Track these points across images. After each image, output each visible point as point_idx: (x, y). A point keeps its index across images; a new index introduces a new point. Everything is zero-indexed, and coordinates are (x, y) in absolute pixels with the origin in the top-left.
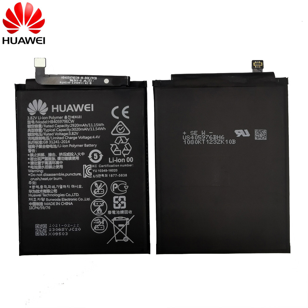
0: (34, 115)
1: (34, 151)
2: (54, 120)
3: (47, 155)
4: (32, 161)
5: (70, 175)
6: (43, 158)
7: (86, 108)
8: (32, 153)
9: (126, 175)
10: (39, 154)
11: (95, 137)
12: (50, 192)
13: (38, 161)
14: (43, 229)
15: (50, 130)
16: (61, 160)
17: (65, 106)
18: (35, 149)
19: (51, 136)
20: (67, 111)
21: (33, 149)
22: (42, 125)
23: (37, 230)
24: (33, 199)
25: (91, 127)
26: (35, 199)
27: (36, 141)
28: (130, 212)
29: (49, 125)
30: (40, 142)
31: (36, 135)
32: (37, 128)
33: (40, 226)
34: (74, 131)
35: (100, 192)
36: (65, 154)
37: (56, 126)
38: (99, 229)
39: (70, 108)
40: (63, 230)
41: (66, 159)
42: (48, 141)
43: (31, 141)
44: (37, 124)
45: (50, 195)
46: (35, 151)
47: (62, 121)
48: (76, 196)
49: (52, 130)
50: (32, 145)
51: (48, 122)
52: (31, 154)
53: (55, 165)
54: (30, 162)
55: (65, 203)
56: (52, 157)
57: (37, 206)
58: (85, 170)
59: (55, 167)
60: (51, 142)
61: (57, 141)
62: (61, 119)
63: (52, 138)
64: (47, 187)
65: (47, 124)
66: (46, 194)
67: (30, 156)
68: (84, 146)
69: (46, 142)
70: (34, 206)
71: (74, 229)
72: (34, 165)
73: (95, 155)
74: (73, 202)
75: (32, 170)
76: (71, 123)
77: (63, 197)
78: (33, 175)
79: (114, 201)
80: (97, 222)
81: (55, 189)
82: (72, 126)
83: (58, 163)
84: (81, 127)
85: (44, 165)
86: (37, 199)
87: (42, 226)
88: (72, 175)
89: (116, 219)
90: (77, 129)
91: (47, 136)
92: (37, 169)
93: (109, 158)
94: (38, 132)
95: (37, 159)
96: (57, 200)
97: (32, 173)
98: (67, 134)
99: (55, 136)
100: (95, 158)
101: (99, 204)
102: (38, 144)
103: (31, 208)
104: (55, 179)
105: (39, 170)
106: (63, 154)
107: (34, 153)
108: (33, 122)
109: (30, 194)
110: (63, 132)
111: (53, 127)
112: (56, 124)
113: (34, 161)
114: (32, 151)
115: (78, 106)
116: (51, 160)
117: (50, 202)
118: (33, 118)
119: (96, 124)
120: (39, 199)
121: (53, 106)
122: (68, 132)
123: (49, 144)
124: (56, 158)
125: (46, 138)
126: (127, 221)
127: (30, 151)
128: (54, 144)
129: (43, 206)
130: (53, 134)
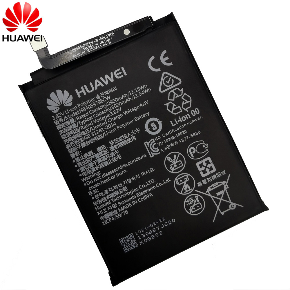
0: (59, 112)
1: (78, 153)
2: (85, 106)
3: (96, 152)
4: (81, 167)
5: (133, 162)
6: (93, 157)
7: (117, 74)
8: (76, 157)
9: (199, 132)
10: (86, 155)
11: (143, 104)
12: (119, 193)
13: (88, 163)
14: (130, 240)
15: (87, 120)
16: (115, 149)
17: (91, 83)
18: (79, 150)
19: (91, 126)
20: (96, 89)
21: (76, 151)
22: (74, 118)
23: (124, 245)
24: (103, 211)
25: (132, 95)
26: (104, 209)
27: (75, 141)
28: (224, 172)
29: (82, 115)
30: (80, 140)
31: (72, 133)
32: (70, 125)
33: (125, 240)
34: (115, 109)
35: (178, 166)
36: (116, 140)
37: (91, 112)
38: (196, 209)
39: (98, 84)
40: (155, 231)
41: (121, 145)
42: (90, 133)
43: (69, 143)
44: (68, 120)
45: (121, 197)
46: (80, 153)
47: (96, 103)
48: (152, 183)
49: (88, 119)
50: (72, 147)
51: (79, 112)
52: (76, 159)
53: (111, 158)
54: (79, 169)
55: (142, 198)
56: (102, 151)
57: (111, 217)
58: (149, 148)
59: (112, 161)
60: (94, 133)
61: (100, 129)
62: (94, 102)
63: (93, 129)
64: (113, 188)
65: (79, 115)
66: (115, 197)
67: (76, 162)
68: (134, 120)
69: (88, 136)
70: (108, 219)
71: (168, 223)
72: (86, 170)
73: (152, 125)
74: (151, 192)
75: (86, 176)
76: (107, 101)
77: (137, 192)
78: (90, 182)
79: (200, 169)
80: (189, 202)
81: (123, 187)
82: (110, 103)
83: (113, 154)
84: (121, 101)
85: (98, 164)
86: (107, 209)
87: (127, 238)
88: (136, 160)
89: (211, 188)
90: (117, 105)
91: (86, 129)
92: (91, 174)
93: (171, 121)
94: (73, 129)
95: (85, 161)
96: (131, 199)
97: (87, 181)
98: (108, 116)
99: (95, 125)
100: (154, 129)
101: (183, 181)
102: (79, 144)
103: (105, 223)
104: (118, 175)
105: (94, 173)
106: (115, 141)
107: (79, 156)
108: (61, 120)
109: (96, 207)
110: (103, 116)
111: (88, 115)
112: (89, 110)
113: (84, 166)
114: (75, 156)
115: (107, 76)
116: (103, 155)
117: (124, 205)
118: (59, 115)
119: (137, 89)
120: (110, 208)
121: (76, 90)
122: (108, 113)
123: (92, 137)
124: (108, 150)
125: (86, 132)
126: (224, 185)
127: (73, 156)
128: (99, 134)
129: (118, 214)
130: (92, 123)
